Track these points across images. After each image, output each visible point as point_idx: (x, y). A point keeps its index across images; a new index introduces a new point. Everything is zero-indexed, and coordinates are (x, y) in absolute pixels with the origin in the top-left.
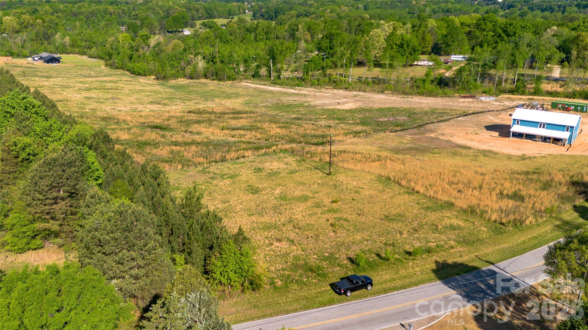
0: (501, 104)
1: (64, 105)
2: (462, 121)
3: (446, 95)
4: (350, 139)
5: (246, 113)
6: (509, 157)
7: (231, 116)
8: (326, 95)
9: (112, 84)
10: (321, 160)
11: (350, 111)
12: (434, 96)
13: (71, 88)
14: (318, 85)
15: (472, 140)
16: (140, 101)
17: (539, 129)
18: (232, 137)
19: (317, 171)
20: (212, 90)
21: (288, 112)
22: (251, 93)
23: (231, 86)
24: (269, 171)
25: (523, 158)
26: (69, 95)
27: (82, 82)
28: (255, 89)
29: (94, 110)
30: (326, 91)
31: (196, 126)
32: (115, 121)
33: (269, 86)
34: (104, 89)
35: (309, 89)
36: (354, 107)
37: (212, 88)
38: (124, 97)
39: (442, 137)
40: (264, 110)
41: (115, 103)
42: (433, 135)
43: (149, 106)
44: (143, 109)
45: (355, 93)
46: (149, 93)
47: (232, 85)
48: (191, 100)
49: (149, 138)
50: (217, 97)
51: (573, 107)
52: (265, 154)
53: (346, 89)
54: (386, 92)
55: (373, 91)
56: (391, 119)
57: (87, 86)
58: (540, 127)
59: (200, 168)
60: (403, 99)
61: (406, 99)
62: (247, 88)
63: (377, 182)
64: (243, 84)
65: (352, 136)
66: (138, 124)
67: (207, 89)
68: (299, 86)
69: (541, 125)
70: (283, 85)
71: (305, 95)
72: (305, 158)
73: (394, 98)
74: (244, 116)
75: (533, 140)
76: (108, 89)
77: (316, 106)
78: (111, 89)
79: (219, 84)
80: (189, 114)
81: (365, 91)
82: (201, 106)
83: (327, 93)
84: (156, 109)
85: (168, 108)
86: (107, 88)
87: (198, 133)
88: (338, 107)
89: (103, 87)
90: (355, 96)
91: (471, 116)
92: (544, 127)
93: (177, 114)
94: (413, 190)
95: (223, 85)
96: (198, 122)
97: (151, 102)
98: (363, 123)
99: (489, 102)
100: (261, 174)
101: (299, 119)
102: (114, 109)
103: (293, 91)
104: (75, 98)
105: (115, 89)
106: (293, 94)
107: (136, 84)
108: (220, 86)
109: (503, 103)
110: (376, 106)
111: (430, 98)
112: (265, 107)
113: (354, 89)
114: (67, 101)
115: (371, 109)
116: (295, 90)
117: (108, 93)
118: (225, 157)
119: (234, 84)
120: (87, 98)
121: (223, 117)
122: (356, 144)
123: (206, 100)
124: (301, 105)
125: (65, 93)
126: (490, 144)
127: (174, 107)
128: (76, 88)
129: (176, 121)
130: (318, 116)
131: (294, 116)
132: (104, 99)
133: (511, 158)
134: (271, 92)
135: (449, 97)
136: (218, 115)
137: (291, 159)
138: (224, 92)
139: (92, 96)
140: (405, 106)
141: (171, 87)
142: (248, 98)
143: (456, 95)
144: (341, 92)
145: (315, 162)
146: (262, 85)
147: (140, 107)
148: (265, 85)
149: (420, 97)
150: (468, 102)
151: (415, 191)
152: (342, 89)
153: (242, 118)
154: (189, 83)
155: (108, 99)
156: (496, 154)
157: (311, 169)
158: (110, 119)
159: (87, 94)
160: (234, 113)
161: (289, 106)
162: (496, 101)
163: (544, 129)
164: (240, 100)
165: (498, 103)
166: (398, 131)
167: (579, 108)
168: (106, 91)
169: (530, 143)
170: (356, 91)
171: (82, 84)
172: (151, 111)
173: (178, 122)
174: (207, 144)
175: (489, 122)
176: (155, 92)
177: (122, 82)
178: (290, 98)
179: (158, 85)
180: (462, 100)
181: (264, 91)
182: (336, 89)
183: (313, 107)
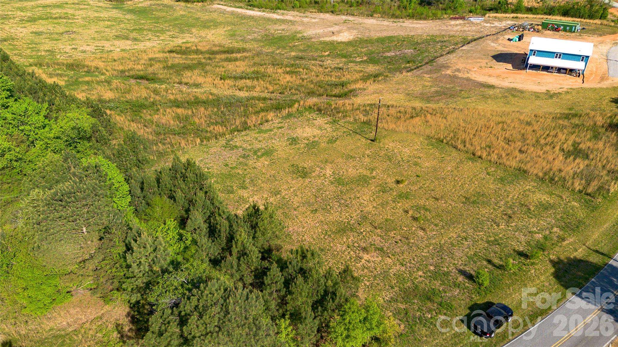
0: (492, 25)
1: (11, 47)
2: (468, 51)
3: (435, 17)
4: (371, 87)
5: (239, 51)
6: (537, 95)
7: (223, 56)
8: (314, 20)
9: (59, 11)
10: (355, 120)
11: (349, 43)
12: (425, 19)
13: (10, 18)
14: (300, 7)
15: (490, 76)
16: (102, 34)
17: (555, 60)
18: (240, 90)
19: (358, 137)
20: (183, 16)
21: (284, 48)
22: (229, 19)
23: (203, 10)
24: (306, 142)
25: (550, 95)
26: (12, 31)
27: (21, 9)
28: (232, 13)
29: (51, 52)
30: (312, 16)
31: (188, 73)
32: (86, 69)
33: (247, 9)
34: (51, 18)
35: (292, 13)
36: (351, 38)
37: (182, 13)
38: (80, 30)
39: (460, 75)
40: (256, 46)
41: (73, 39)
42: (449, 72)
43: (117, 43)
44: (112, 48)
45: (344, 17)
46: (109, 23)
47: (204, 8)
48: (163, 31)
49: (139, 95)
50: (193, 26)
51: (562, 27)
52: (289, 115)
53: (332, 12)
54: (375, 15)
55: (362, 14)
56: (398, 53)
57: (29, 14)
58: (556, 57)
59: (222, 141)
60: (395, 24)
61: (399, 24)
62: (223, 12)
63: (431, 147)
64: (216, 6)
65: (371, 81)
66: (115, 73)
67: (176, 15)
68: (280, 9)
69: (557, 55)
70: (262, 8)
71: (292, 23)
72: (337, 119)
73: (386, 23)
74: (239, 55)
75: (548, 72)
76: (56, 18)
77: (311, 38)
78: (60, 18)
79: (187, 7)
80: (172, 54)
81: (353, 15)
82: (179, 41)
83: (315, 18)
84: (128, 48)
85: (141, 46)
86: (54, 16)
87: (197, 85)
88: (335, 38)
89: (49, 15)
90: (345, 22)
91: (473, 43)
92: (559, 57)
93: (157, 56)
94: (474, 155)
95: (192, 8)
96: (189, 68)
97: (116, 36)
98: (372, 61)
99: (480, 24)
100: (297, 146)
101: (301, 58)
102: (76, 49)
103: (275, 16)
104: (21, 35)
105: (64, 18)
106: (278, 20)
107: (87, 9)
108: (190, 10)
109: (493, 24)
110: (375, 35)
111: (422, 22)
112: (255, 40)
113: (340, 13)
114: (13, 39)
115: (371, 40)
116: (278, 13)
117: (58, 24)
118: (246, 123)
119: (205, 6)
120: (36, 33)
121: (215, 58)
122: (380, 92)
123: (182, 31)
124: (293, 38)
125: (7, 28)
126: (510, 80)
127: (148, 44)
128: (17, 19)
129: (161, 66)
130: (319, 53)
131: (293, 54)
132: (57, 33)
133: (539, 97)
134: (252, 18)
135: (439, 19)
136: (207, 56)
137: (321, 121)
138: (198, 19)
139: (41, 30)
140: (402, 33)
141: (131, 11)
142: (229, 28)
143: (445, 16)
144: (328, 16)
145: (349, 123)
146: (238, 7)
147: (107, 45)
148: (241, 7)
149: (411, 21)
150: (460, 24)
151: (476, 156)
152: (328, 12)
153: (236, 60)
154: (151, 5)
155: (62, 34)
156: (522, 92)
157: (350, 134)
158: (77, 66)
159: (34, 28)
160: (225, 52)
161: (281, 38)
162: (486, 21)
163: (560, 60)
164: (221, 31)
165: (488, 25)
166: (413, 70)
167: (568, 28)
168: (55, 21)
169: (547, 75)
170: (344, 14)
171: (22, 11)
172: (123, 50)
173: (164, 68)
174: (216, 102)
175: (495, 51)
176: (115, 21)
177: (69, 6)
178: (277, 27)
179: (114, 8)
180: (453, 22)
181: (244, 17)
182: (321, 12)
183: (309, 39)
